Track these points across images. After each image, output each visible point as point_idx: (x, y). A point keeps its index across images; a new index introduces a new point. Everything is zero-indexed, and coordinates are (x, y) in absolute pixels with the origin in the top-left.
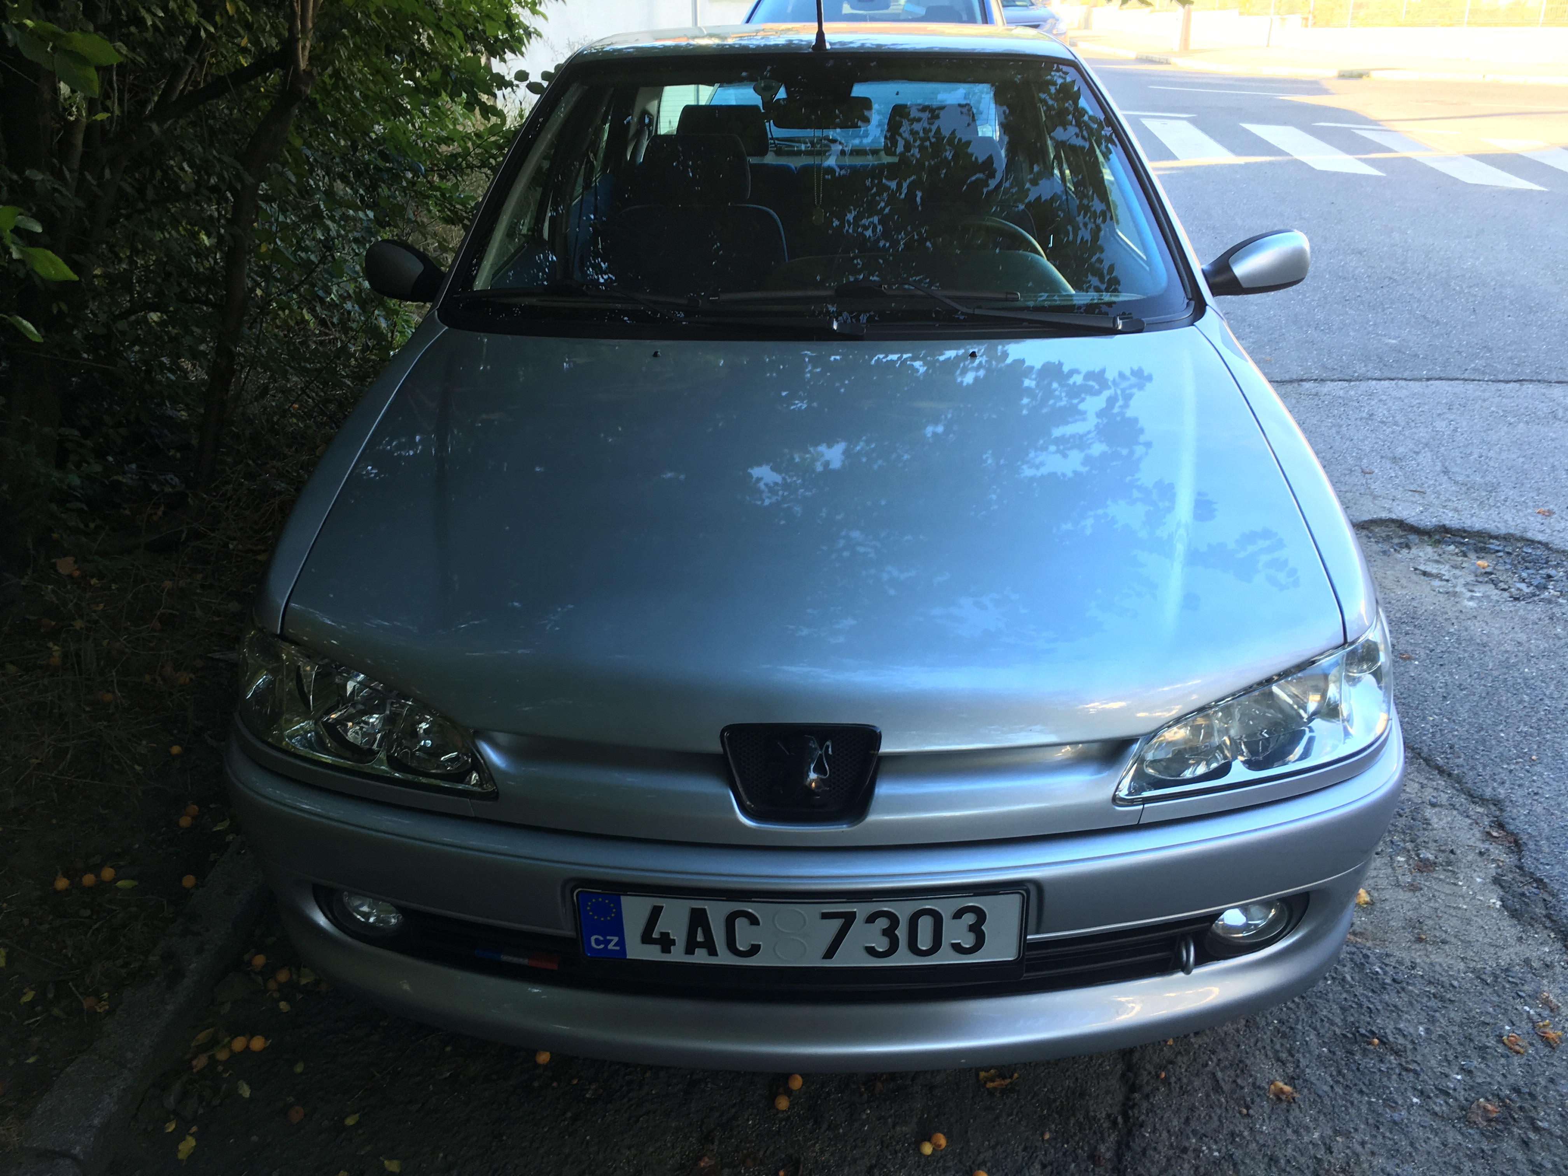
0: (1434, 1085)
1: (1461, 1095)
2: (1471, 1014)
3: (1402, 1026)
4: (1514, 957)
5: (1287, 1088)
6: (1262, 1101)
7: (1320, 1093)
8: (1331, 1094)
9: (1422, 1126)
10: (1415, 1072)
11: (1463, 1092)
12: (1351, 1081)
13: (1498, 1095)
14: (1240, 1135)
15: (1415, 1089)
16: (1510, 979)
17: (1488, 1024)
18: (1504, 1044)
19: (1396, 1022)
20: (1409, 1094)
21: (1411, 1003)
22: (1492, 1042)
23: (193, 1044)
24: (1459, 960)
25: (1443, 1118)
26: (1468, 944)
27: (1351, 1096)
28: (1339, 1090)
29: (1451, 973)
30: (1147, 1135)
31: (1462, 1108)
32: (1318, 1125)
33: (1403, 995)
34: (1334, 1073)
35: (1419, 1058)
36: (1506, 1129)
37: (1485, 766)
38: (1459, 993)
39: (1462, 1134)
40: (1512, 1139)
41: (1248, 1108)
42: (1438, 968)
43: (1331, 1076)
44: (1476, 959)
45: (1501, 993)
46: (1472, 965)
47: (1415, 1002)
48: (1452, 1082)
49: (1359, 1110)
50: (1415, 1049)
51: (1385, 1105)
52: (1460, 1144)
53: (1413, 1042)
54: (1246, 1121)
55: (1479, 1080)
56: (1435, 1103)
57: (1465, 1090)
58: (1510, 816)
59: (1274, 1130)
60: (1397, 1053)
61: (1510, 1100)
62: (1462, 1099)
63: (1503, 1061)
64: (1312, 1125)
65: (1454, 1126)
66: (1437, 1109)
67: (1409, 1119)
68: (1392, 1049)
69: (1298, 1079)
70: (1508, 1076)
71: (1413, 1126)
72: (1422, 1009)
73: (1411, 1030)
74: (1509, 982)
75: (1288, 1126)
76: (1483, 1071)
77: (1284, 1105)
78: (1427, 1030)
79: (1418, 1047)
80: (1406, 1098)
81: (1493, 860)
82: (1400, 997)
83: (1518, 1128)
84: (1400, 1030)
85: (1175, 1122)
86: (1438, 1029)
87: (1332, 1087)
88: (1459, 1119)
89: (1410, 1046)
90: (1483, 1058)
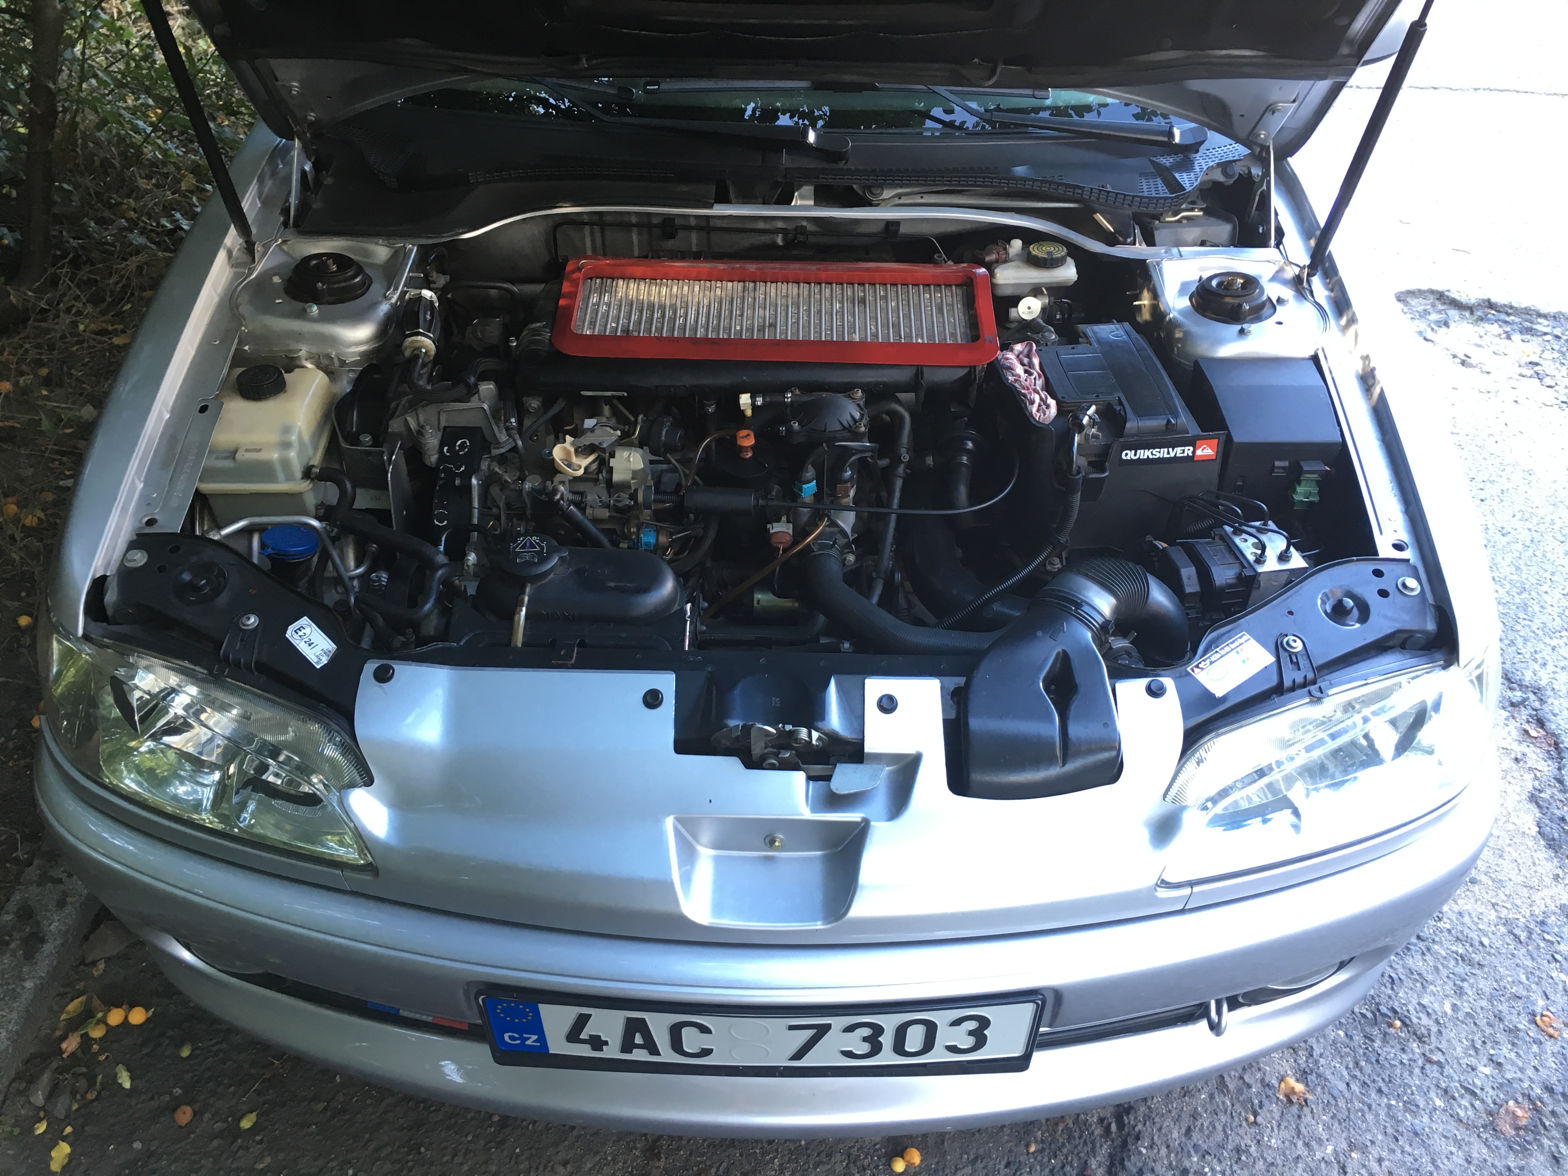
0: (1459, 1081)
1: (1490, 1095)
2: (1502, 984)
3: (1425, 1001)
4: (1549, 902)
5: (1299, 1087)
6: (1271, 1103)
7: (1335, 1093)
8: (1347, 1095)
9: (1445, 1137)
10: (1439, 1064)
11: (1491, 1092)
12: (1369, 1076)
13: (1529, 1096)
14: (1247, 1152)
15: (1438, 1087)
16: (1547, 936)
17: (1520, 998)
18: (1536, 1024)
19: (1419, 996)
20: (1432, 1094)
21: (1437, 969)
22: (1523, 1023)
23: (63, 1017)
24: (1490, 907)
25: (1467, 1127)
26: (1499, 884)
27: (1369, 1096)
28: (1355, 1087)
29: (1481, 926)
30: (1144, 1151)
31: (1490, 1113)
32: (1331, 1135)
33: (1428, 957)
34: (1351, 1065)
35: (1443, 1046)
36: (1535, 1139)
37: (1526, 640)
38: (1489, 954)
39: (1489, 1147)
40: (1542, 1152)
41: (1255, 1114)
42: (1467, 919)
43: (1347, 1068)
44: (1509, 906)
45: (1535, 956)
46: (1504, 913)
47: (1441, 967)
48: (1480, 1078)
49: (1377, 1115)
50: (1440, 1032)
51: (1406, 1110)
52: (1485, 1160)
53: (1437, 1022)
54: (1253, 1130)
55: (1509, 1076)
56: (1460, 1106)
57: (1493, 1088)
58: (1551, 711)
59: (1283, 1142)
60: (1420, 1039)
61: (1542, 1102)
62: (1489, 1101)
63: (1535, 1048)
64: (1324, 1136)
65: (1479, 1136)
66: (1462, 1114)
67: (1430, 1128)
68: (1415, 1034)
69: (1311, 1074)
70: (1540, 1068)
71: (1436, 1136)
72: (1448, 977)
73: (1436, 1006)
74: (1544, 939)
75: (1298, 1136)
76: (1514, 1064)
77: (1295, 1109)
78: (1455, 1007)
79: (1444, 1031)
80: (1428, 1100)
81: (1530, 769)
82: (1425, 960)
83: (1549, 1139)
84: (1424, 1007)
85: (1175, 1135)
86: (1466, 1004)
87: (1348, 1084)
88: (1485, 1127)
89: (1434, 1029)
90: (1513, 1044)
